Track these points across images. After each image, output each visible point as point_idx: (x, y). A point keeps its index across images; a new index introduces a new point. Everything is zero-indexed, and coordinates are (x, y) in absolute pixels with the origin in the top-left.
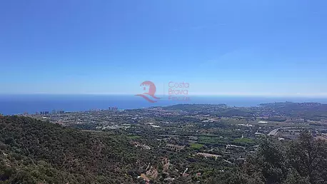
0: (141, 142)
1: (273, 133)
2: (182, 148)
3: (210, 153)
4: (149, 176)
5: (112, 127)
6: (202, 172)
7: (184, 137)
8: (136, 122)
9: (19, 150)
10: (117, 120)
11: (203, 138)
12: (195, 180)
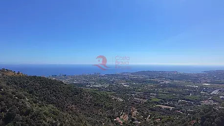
0: (116, 96)
1: (215, 92)
2: (145, 101)
3: (166, 105)
4: (122, 119)
5: (97, 86)
6: (161, 119)
7: (147, 94)
8: (113, 82)
9: (38, 98)
10: (100, 81)
11: (160, 94)
12: (156, 123)
